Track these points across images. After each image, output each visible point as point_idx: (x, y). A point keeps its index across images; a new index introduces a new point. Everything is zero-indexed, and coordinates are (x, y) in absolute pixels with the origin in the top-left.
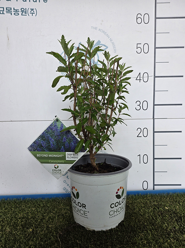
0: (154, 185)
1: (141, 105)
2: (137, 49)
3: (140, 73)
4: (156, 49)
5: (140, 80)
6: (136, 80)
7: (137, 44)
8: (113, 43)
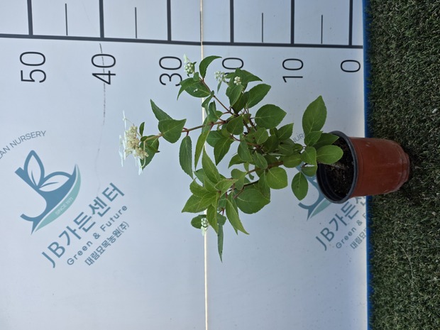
0: (350, 46)
1: (170, 72)
2: (33, 81)
3: (94, 75)
4: (34, 34)
5: (109, 74)
6: (109, 83)
7: (22, 80)
8: (22, 139)
